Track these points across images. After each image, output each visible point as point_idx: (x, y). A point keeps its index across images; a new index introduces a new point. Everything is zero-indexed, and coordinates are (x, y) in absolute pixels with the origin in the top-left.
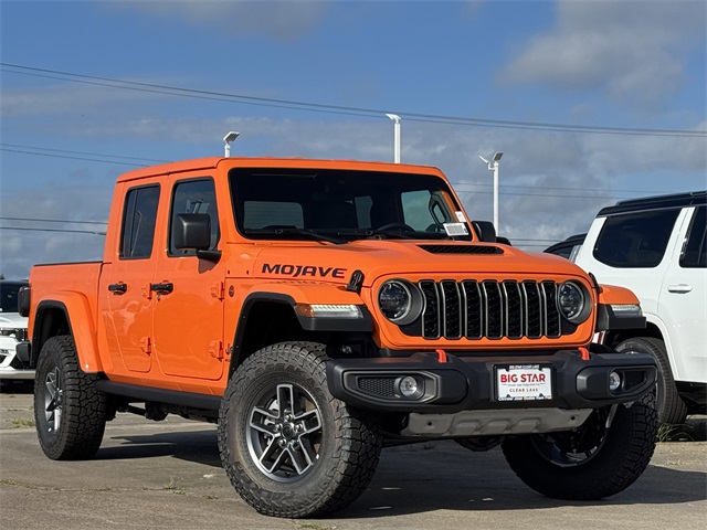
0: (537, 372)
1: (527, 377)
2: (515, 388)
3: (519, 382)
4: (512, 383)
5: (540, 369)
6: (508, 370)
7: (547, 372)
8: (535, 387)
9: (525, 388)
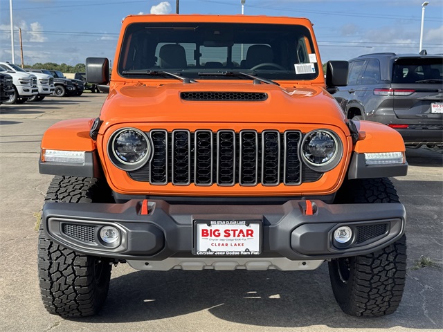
0: (245, 228)
1: (232, 233)
2: (217, 243)
3: (222, 236)
4: (213, 237)
5: (247, 225)
6: (209, 225)
7: (256, 228)
8: (241, 242)
9: (229, 243)
